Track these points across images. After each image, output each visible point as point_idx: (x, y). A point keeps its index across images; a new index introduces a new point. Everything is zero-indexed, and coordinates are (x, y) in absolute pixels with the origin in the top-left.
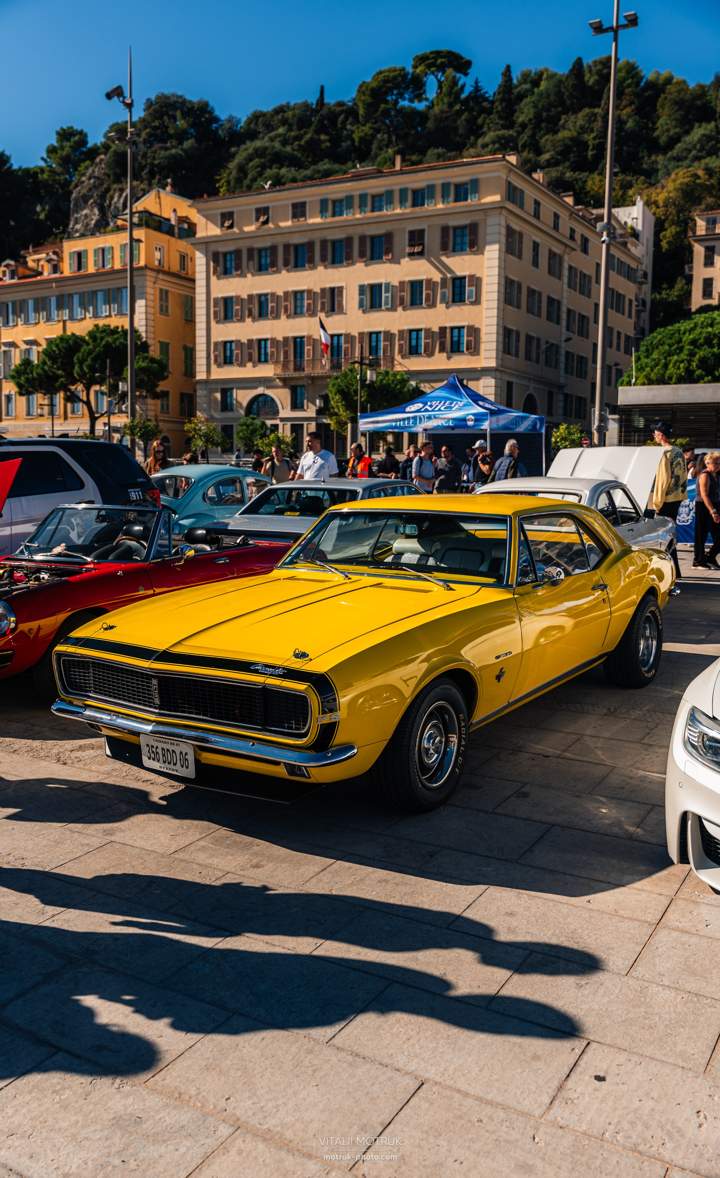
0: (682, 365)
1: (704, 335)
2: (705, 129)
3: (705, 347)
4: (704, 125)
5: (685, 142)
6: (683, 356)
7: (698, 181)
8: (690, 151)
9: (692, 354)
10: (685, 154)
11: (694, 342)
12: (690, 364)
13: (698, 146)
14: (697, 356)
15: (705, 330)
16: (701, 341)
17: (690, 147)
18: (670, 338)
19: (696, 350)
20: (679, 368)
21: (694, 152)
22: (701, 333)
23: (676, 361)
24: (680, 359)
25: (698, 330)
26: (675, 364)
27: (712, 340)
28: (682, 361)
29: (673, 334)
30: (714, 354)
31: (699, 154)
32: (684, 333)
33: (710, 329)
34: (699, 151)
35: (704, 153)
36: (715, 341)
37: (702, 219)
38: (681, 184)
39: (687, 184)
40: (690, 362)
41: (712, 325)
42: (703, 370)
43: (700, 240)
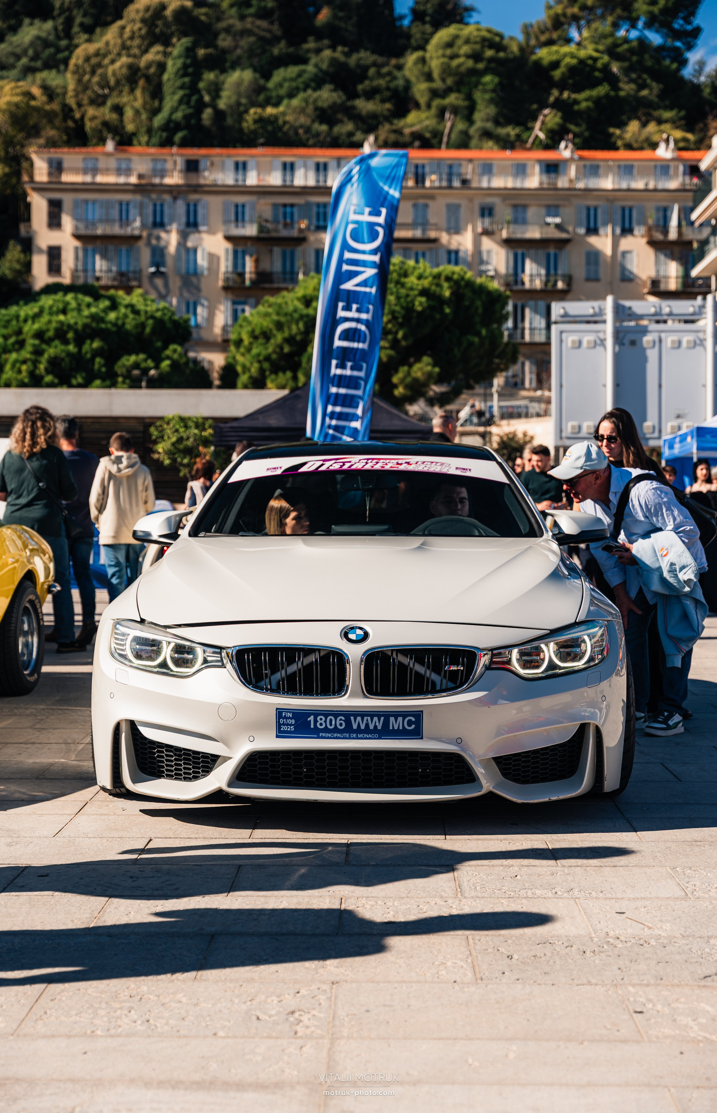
0: (24, 368)
1: (54, 325)
2: (40, 29)
3: (57, 342)
4: (37, 22)
5: (11, 43)
6: (26, 353)
7: (33, 103)
8: (18, 57)
9: (38, 352)
10: (11, 60)
11: (39, 335)
12: (35, 367)
13: (31, 52)
14: (46, 356)
15: (55, 318)
16: (51, 334)
17: (18, 51)
18: (5, 327)
19: (44, 346)
20: (20, 371)
21: (24, 60)
22: (50, 322)
23: (16, 362)
24: (21, 358)
25: (45, 318)
26: (13, 366)
27: (66, 333)
28: (24, 362)
29: (8, 322)
30: (69, 354)
31: (33, 64)
32: (25, 321)
33: (62, 317)
34: (32, 59)
35: (39, 64)
36: (70, 335)
37: (42, 159)
38: (9, 103)
39: (17, 105)
40: (35, 363)
41: (64, 311)
42: (56, 376)
43: (40, 189)
